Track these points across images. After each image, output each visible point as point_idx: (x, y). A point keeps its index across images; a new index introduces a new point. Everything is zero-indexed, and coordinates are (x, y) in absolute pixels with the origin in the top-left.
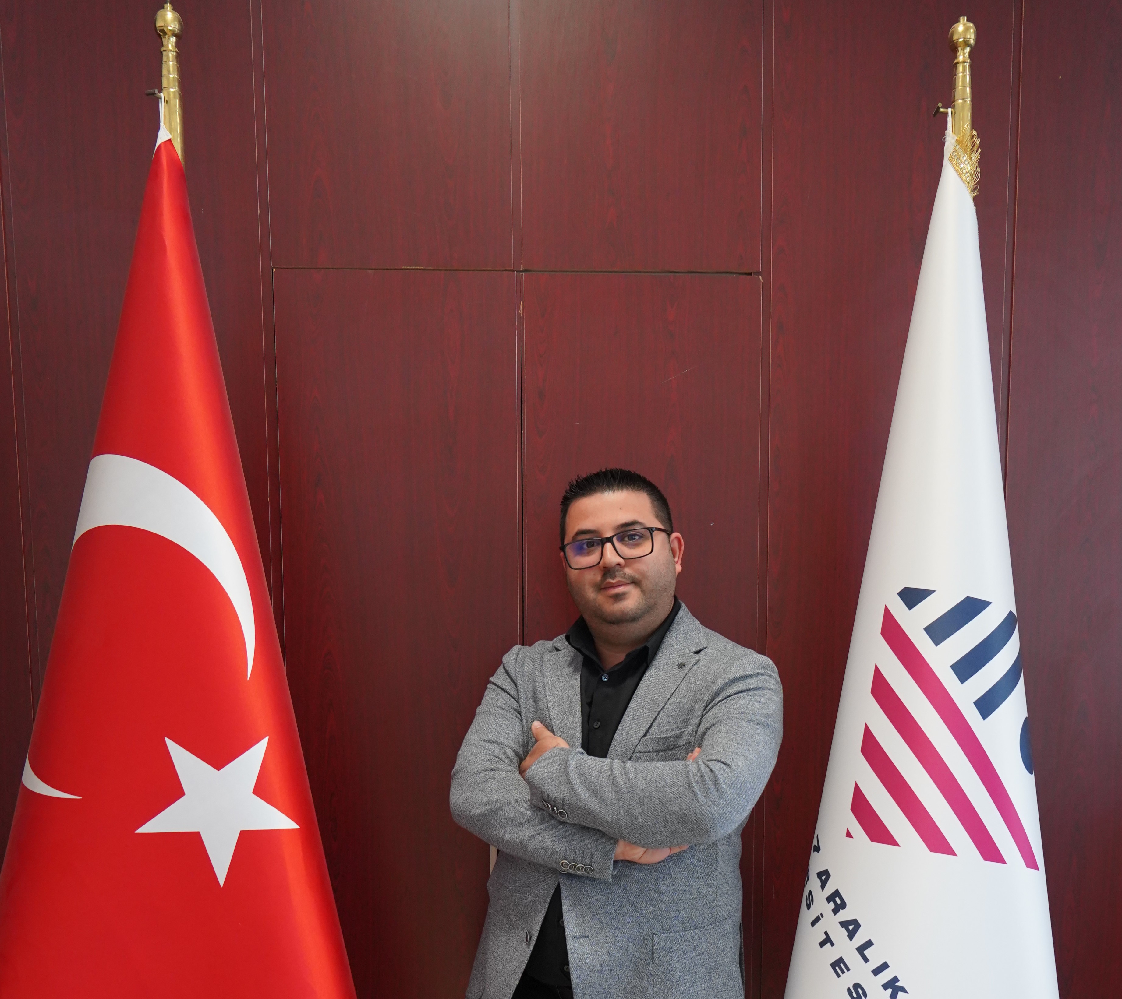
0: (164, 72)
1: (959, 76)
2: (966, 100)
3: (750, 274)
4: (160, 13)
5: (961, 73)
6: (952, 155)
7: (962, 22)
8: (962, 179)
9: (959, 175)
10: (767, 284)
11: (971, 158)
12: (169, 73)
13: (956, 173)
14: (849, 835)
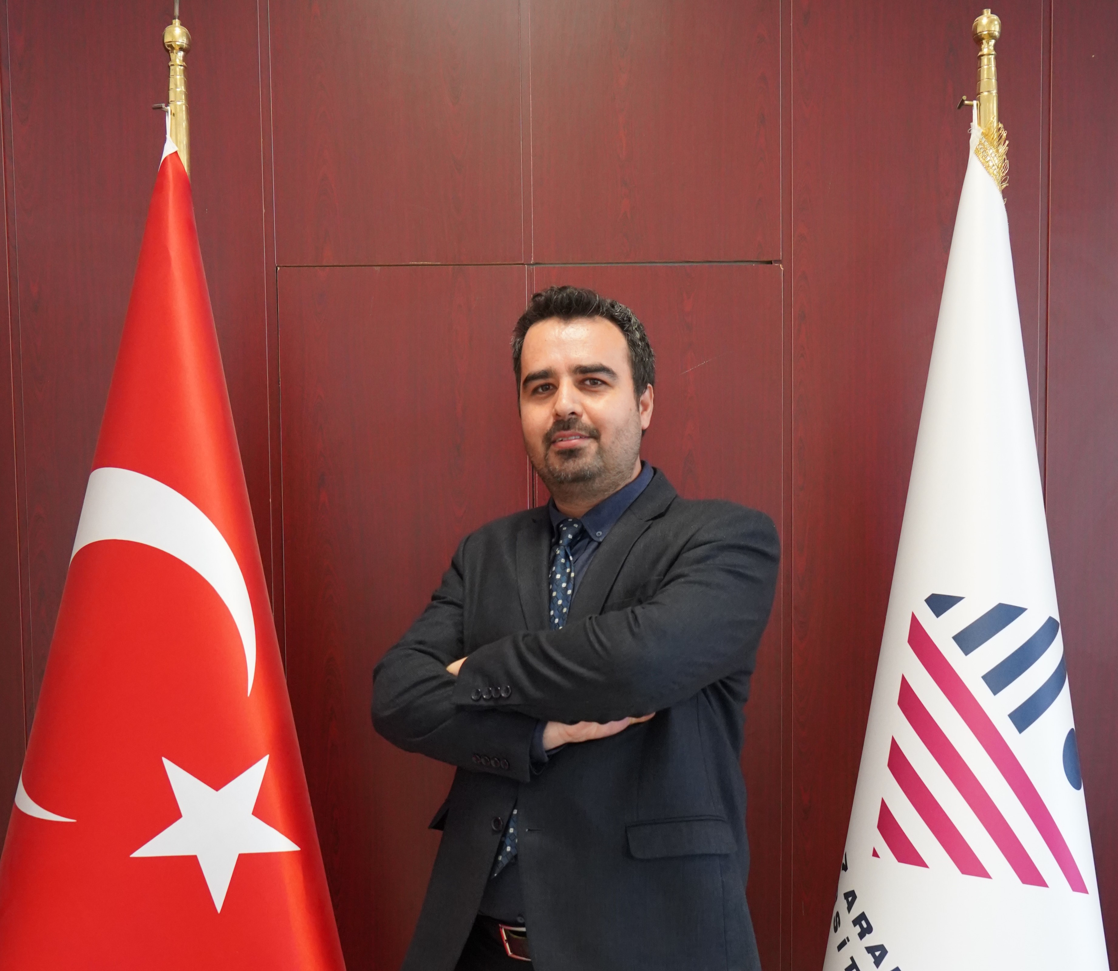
0: (172, 86)
1: (984, 69)
2: (992, 92)
3: (770, 262)
4: (168, 29)
5: (986, 65)
6: (978, 147)
7: (986, 14)
8: (988, 172)
9: (985, 168)
10: (787, 272)
11: (998, 150)
12: (176, 87)
13: (982, 166)
14: (875, 854)
